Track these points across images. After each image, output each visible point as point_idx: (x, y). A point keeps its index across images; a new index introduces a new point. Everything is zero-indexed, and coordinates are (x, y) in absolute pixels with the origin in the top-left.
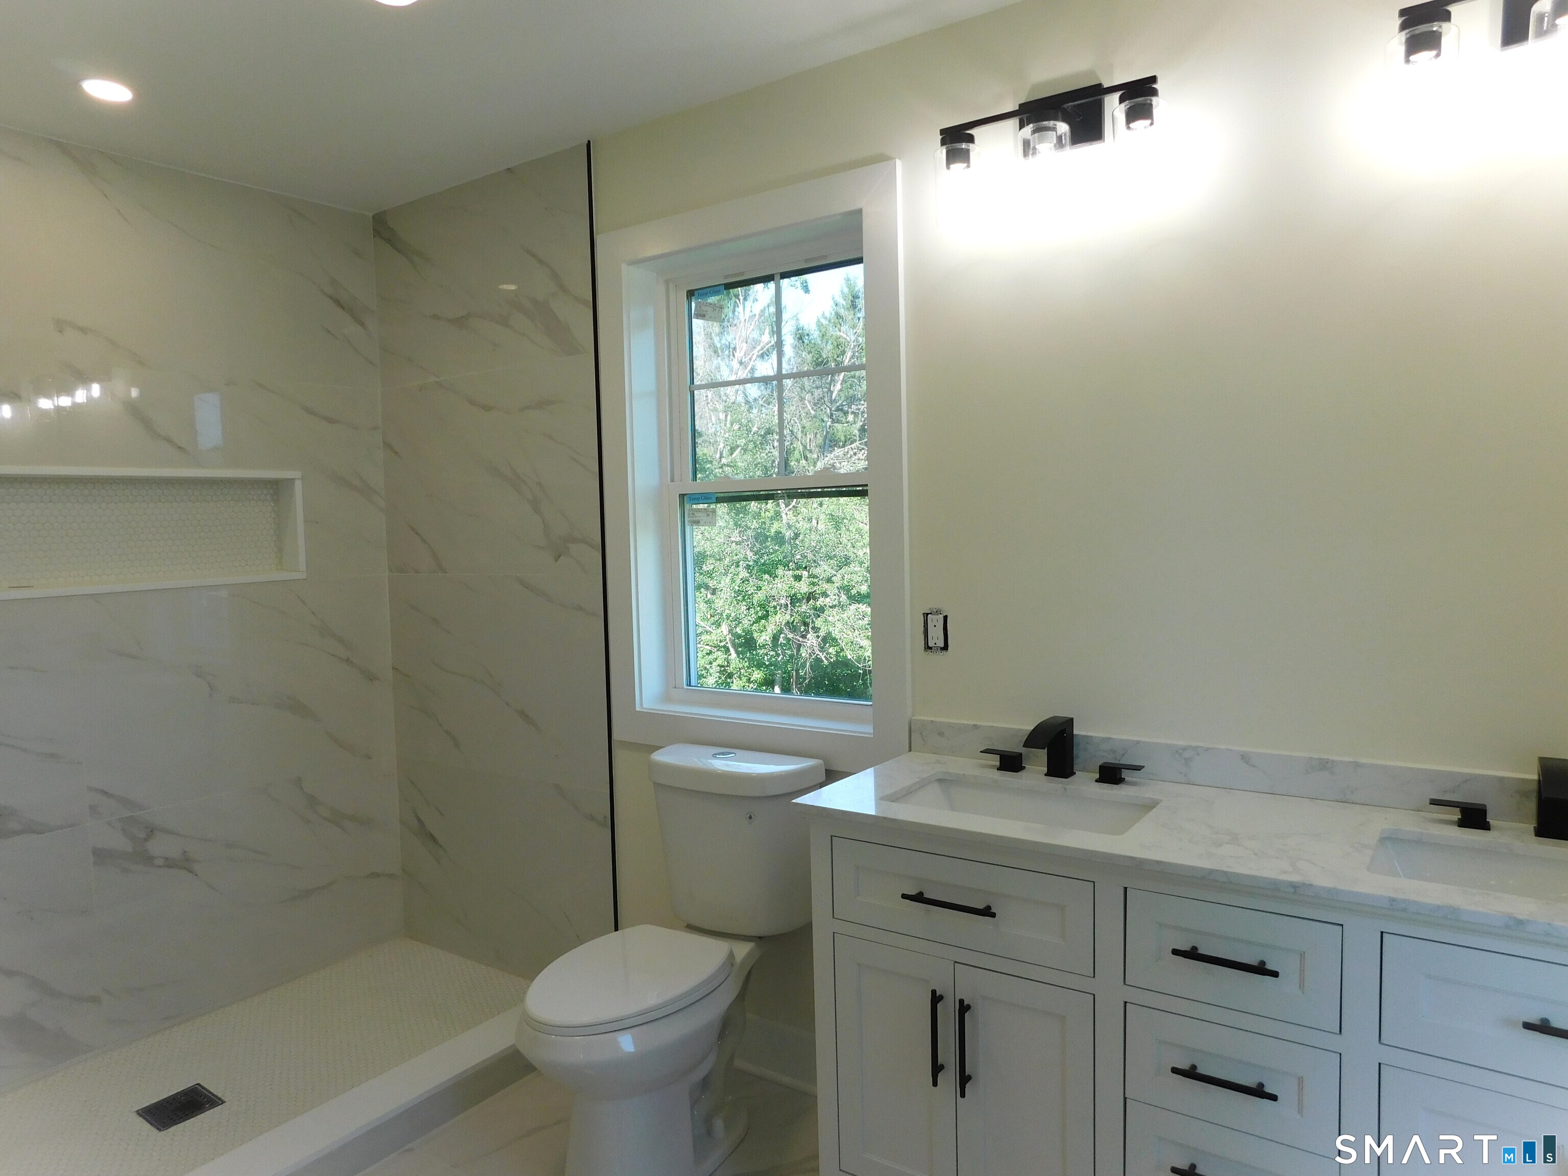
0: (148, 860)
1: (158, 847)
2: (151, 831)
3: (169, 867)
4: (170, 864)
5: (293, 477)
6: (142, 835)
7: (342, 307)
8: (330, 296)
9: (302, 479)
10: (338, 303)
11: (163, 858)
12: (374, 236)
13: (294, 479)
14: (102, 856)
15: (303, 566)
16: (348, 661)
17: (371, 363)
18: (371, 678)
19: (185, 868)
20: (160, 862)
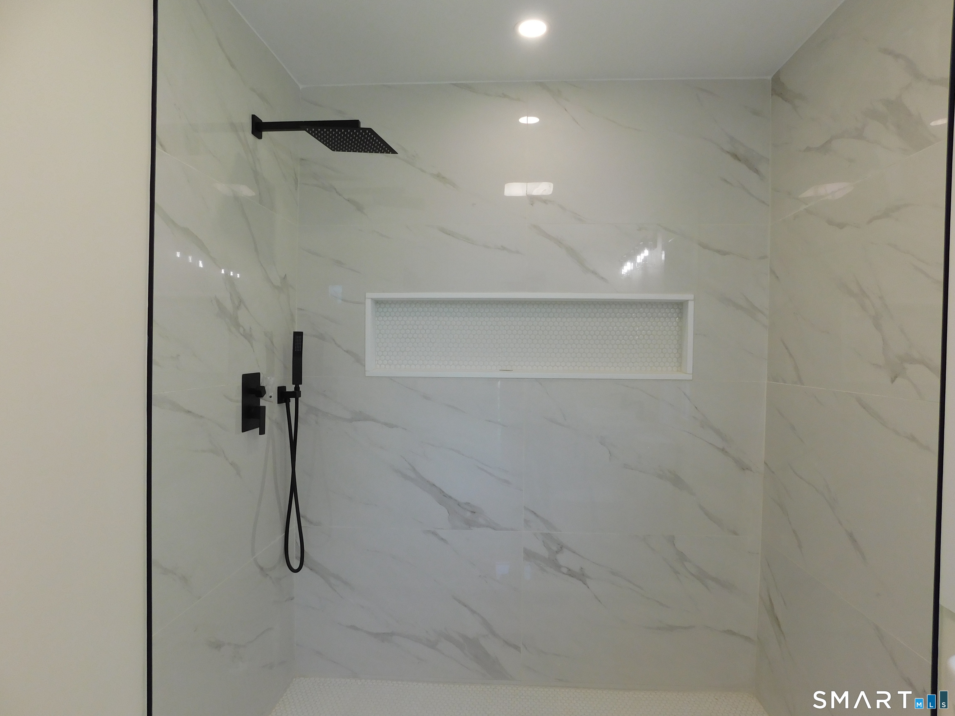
0: (558, 567)
1: (564, 559)
2: (562, 547)
3: (570, 575)
4: (571, 574)
5: (687, 299)
6: (555, 548)
7: (739, 160)
8: (728, 152)
9: (694, 300)
10: (736, 156)
11: (568, 569)
12: (772, 95)
13: (688, 300)
14: (529, 555)
15: (690, 369)
16: (723, 450)
17: (763, 202)
18: (744, 468)
19: (580, 580)
20: (565, 570)
